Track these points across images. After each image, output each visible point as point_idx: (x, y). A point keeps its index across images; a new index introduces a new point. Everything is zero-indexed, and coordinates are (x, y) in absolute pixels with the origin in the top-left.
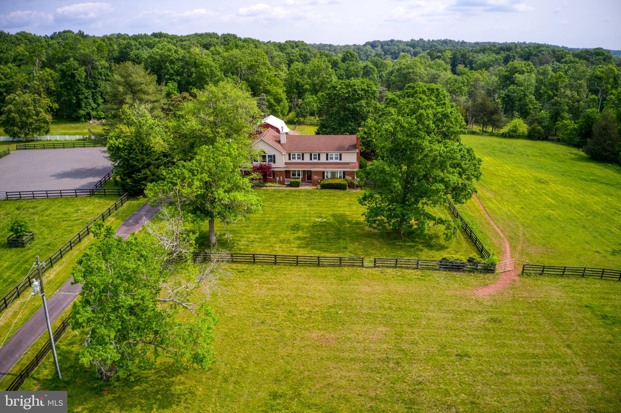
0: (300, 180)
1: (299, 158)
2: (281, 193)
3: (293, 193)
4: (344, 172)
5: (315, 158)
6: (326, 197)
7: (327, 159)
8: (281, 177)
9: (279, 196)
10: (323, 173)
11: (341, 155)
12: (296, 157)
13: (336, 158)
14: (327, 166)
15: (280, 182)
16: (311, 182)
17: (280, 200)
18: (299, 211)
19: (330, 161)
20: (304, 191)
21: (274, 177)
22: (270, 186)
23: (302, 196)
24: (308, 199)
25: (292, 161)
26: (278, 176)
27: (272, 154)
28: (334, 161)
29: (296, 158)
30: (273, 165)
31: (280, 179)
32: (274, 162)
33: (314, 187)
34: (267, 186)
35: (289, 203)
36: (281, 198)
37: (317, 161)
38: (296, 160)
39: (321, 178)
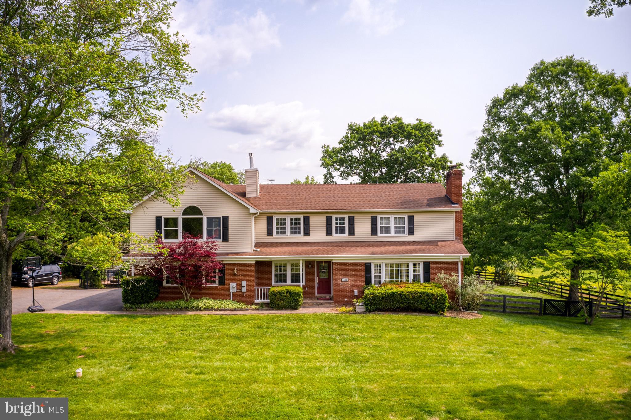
0: (299, 288)
1: (295, 231)
2: (241, 326)
3: (281, 325)
4: (427, 265)
5: (340, 231)
6: (393, 334)
7: (374, 232)
8: (244, 283)
9: (233, 332)
10: (367, 267)
11: (411, 220)
12: (288, 226)
13: (399, 230)
14: (376, 248)
15: (239, 297)
16: (330, 299)
17: (235, 342)
18: (311, 381)
19: (381, 237)
20: (315, 318)
21: (222, 282)
22: (207, 309)
23: (312, 331)
24: (334, 340)
25: (276, 238)
26: (234, 278)
27: (218, 213)
28: (393, 236)
29: (288, 230)
30: (221, 247)
31: (240, 287)
32: (225, 239)
33: (344, 309)
34: (198, 309)
35: (267, 353)
36: (238, 338)
37: (345, 237)
38: (289, 237)
39: (361, 282)
